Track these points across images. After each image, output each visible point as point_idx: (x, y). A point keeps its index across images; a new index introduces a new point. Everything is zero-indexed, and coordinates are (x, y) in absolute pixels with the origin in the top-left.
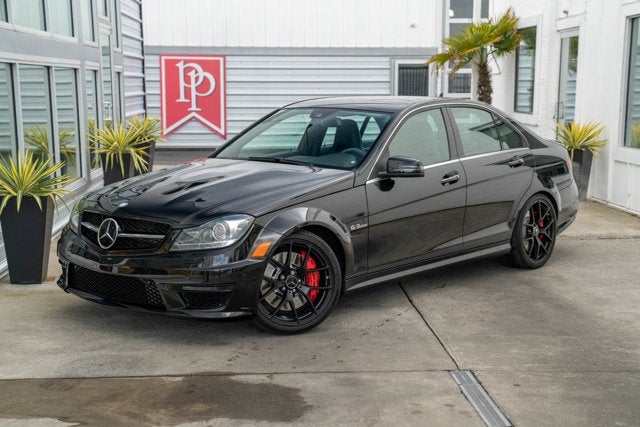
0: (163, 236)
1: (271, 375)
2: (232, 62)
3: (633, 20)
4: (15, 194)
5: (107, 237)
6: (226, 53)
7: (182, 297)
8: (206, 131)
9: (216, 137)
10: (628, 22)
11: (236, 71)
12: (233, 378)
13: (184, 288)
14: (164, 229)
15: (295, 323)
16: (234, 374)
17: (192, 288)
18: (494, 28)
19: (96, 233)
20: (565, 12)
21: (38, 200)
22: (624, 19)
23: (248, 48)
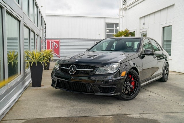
0: (92, 70)
1: (140, 114)
2: (61, 41)
3: (164, 28)
4: (35, 61)
5: (73, 71)
6: (60, 39)
7: (99, 89)
8: (55, 56)
9: (57, 57)
10: (162, 28)
11: (62, 43)
12: (129, 116)
13: (101, 86)
14: (93, 67)
15: (129, 97)
16: (128, 114)
17: (103, 86)
18: (124, 32)
19: (68, 70)
20: (143, 28)
21: (41, 63)
22: (161, 28)
23: (65, 38)
